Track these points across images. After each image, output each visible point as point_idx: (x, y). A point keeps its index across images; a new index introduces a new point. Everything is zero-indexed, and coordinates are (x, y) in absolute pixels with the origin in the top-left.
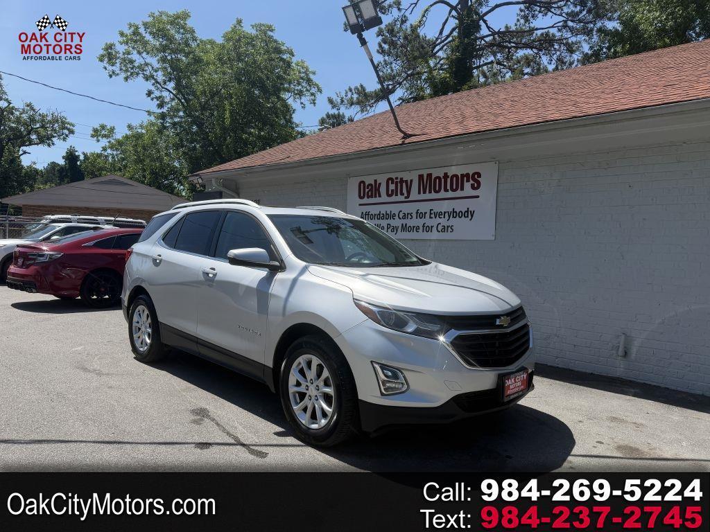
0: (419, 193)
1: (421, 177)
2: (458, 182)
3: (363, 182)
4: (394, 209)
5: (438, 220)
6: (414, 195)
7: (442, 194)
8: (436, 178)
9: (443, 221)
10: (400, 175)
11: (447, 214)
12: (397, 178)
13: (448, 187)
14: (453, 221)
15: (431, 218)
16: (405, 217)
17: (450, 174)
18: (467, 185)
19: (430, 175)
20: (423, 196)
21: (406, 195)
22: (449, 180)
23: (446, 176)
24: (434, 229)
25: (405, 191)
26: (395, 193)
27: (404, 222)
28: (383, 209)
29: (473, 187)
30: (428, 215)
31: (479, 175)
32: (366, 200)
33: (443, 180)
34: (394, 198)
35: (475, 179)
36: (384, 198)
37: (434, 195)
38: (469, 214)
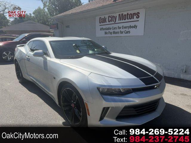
0: (119, 20)
1: (119, 15)
2: (132, 16)
3: (100, 18)
4: (111, 26)
5: (125, 29)
6: (117, 21)
7: (127, 20)
8: (124, 15)
9: (127, 30)
10: (112, 15)
11: (128, 27)
12: (111, 16)
13: (129, 18)
14: (130, 30)
15: (123, 29)
16: (114, 28)
17: (129, 13)
18: (135, 17)
19: (122, 14)
20: (120, 21)
21: (114, 21)
22: (129, 15)
23: (128, 14)
24: (124, 32)
25: (114, 20)
26: (111, 21)
27: (114, 30)
28: (107, 26)
29: (137, 18)
30: (122, 28)
31: (139, 13)
32: (102, 24)
33: (127, 16)
34: (111, 23)
35: (138, 15)
36: (108, 23)
37: (124, 21)
38: (135, 27)
